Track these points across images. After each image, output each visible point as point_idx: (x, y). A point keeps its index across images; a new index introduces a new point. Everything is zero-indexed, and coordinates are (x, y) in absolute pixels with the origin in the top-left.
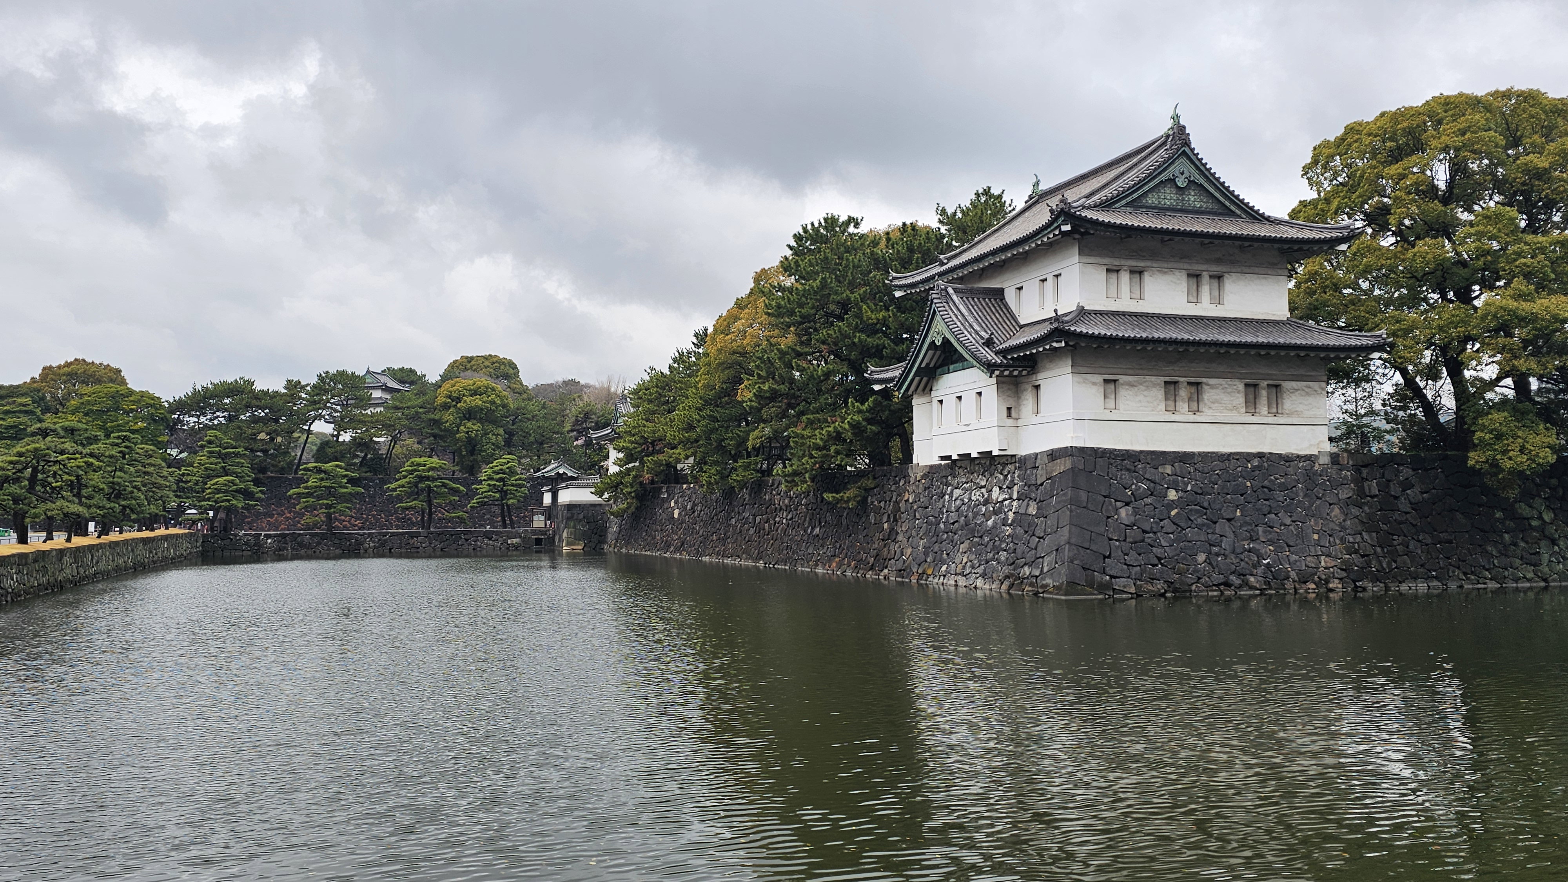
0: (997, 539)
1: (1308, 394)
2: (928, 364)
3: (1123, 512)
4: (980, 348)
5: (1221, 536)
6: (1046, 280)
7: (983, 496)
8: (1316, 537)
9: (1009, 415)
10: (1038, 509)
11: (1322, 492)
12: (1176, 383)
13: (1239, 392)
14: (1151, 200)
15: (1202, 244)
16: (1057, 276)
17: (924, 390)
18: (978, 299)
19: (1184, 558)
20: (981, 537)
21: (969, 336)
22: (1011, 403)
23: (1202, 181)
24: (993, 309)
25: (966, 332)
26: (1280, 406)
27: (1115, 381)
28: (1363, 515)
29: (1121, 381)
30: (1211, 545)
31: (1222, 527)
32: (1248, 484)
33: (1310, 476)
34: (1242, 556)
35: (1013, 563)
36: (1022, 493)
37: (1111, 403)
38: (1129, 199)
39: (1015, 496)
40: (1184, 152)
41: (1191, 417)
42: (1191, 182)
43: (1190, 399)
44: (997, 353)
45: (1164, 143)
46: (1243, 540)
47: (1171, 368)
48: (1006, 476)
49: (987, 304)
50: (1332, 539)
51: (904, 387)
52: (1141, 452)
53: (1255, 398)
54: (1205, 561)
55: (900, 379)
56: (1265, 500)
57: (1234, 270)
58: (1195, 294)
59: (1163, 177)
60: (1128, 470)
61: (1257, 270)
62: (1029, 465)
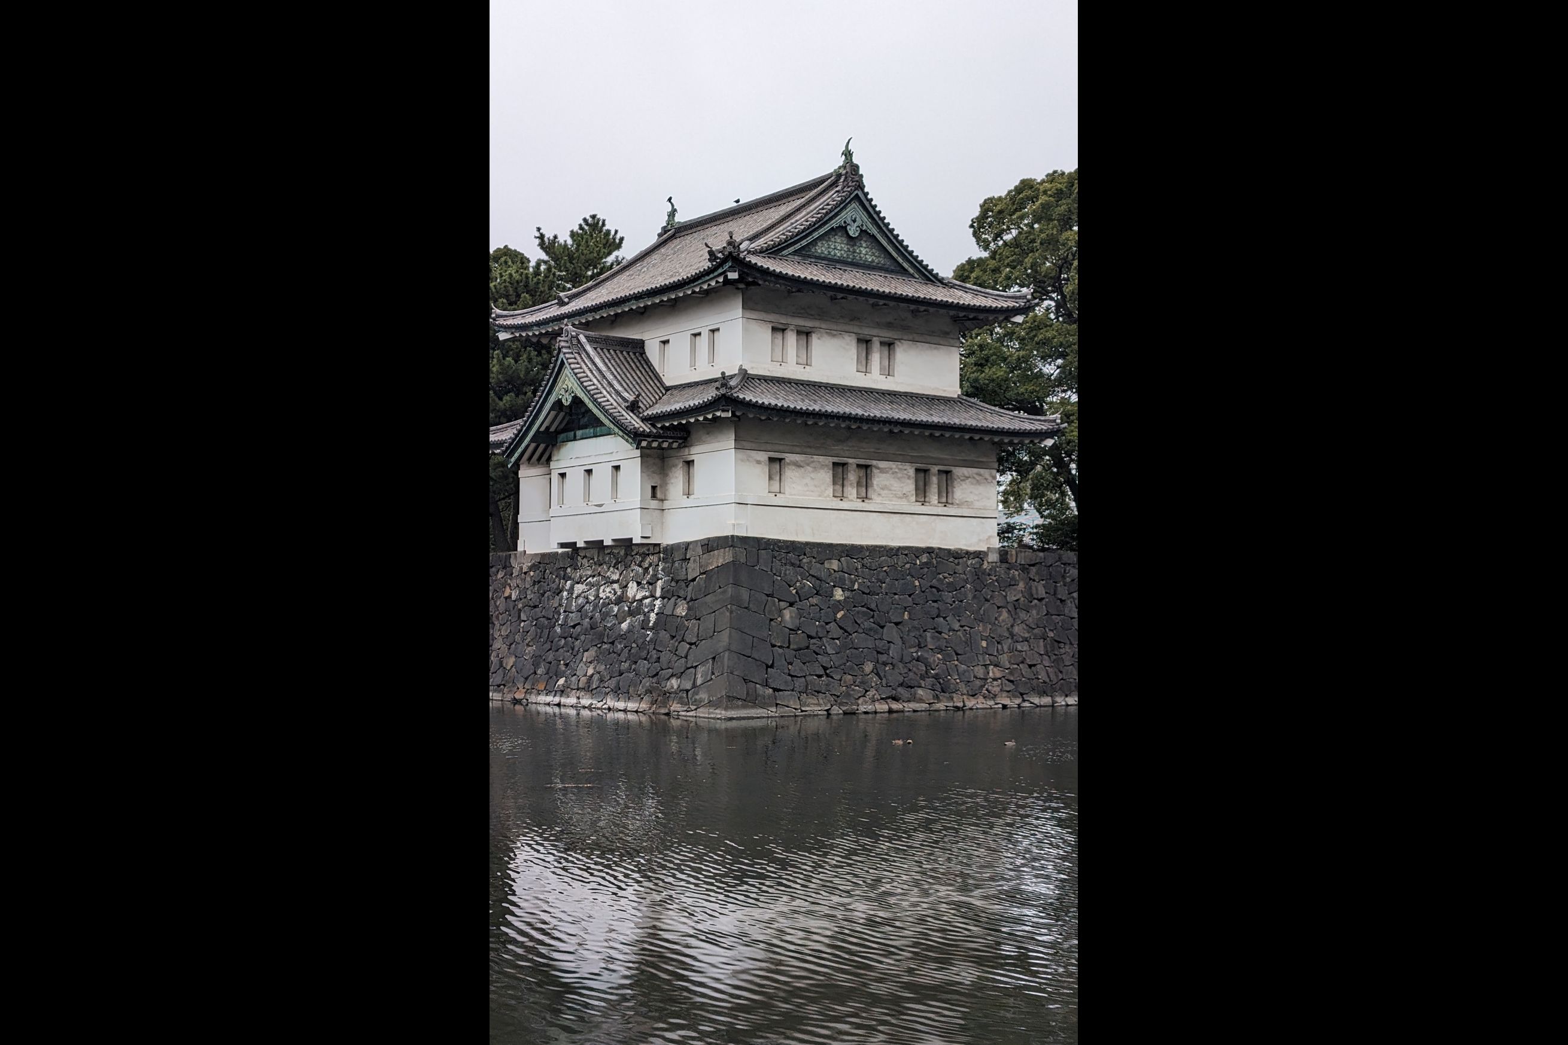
0: (634, 645)
1: (978, 483)
2: (548, 428)
3: (787, 614)
4: (624, 413)
5: (889, 642)
6: (699, 334)
7: (615, 593)
8: (984, 644)
9: (654, 496)
10: (689, 609)
11: (990, 593)
12: (844, 465)
13: (909, 478)
14: (821, 249)
15: (874, 305)
16: (713, 331)
17: (539, 459)
18: (615, 351)
19: (851, 668)
20: (612, 643)
21: (609, 397)
22: (656, 480)
23: (874, 231)
24: (632, 364)
25: (605, 393)
26: (950, 495)
27: (780, 460)
28: (1030, 619)
29: (787, 460)
30: (878, 652)
31: (891, 632)
32: (917, 583)
33: (979, 574)
34: (910, 666)
35: (657, 674)
36: (668, 591)
37: (776, 487)
38: (797, 246)
39: (658, 594)
40: (857, 196)
41: (859, 505)
42: (863, 232)
43: (859, 484)
44: (644, 420)
45: (834, 184)
46: (910, 647)
47: (840, 447)
48: (647, 569)
49: (626, 359)
50: (1000, 646)
51: (516, 455)
52: (807, 544)
53: (925, 485)
54: (872, 672)
55: (511, 444)
56: (934, 601)
57: (905, 338)
58: (864, 362)
59: (834, 223)
60: (793, 564)
61: (929, 338)
62: (677, 556)
